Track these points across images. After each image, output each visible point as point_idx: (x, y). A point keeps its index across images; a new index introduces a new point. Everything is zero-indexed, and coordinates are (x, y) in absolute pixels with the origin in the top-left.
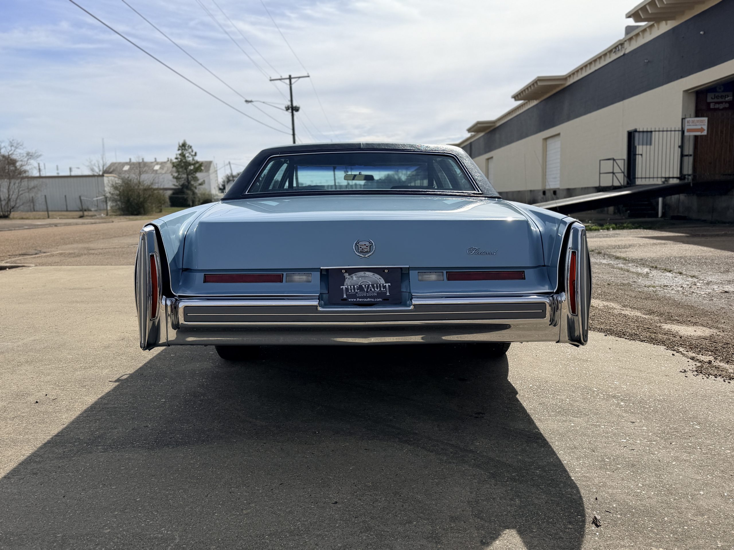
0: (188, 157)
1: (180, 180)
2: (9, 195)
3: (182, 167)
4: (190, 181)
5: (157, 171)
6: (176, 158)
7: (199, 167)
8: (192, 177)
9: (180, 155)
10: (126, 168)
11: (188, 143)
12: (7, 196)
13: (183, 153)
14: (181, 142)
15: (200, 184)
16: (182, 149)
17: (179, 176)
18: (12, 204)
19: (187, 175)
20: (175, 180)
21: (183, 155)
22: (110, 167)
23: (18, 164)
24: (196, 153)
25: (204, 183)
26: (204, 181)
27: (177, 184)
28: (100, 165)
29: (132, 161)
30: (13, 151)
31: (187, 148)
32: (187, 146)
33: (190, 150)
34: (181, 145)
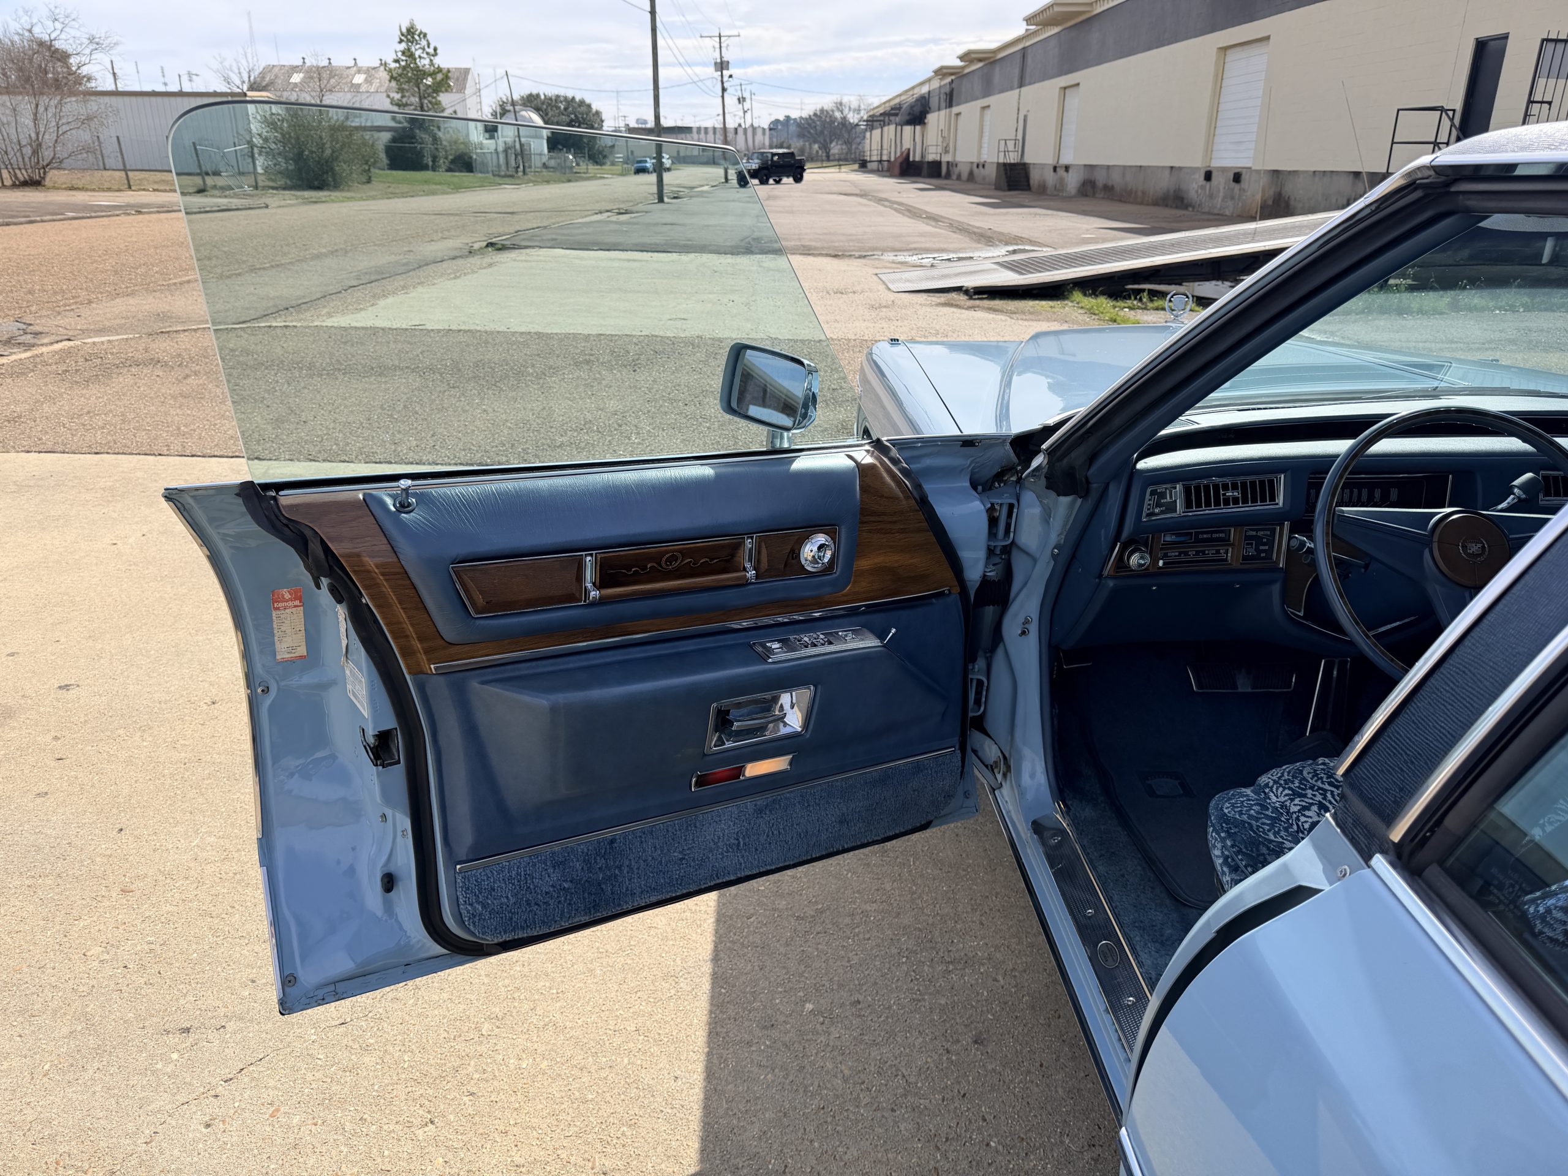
0: (420, 57)
1: (406, 109)
2: (37, 134)
3: (409, 81)
5: (359, 85)
6: (397, 61)
7: (444, 80)
8: (430, 102)
9: (403, 53)
10: (296, 78)
11: (420, 27)
12: (33, 135)
13: (409, 49)
14: (405, 24)
15: (447, 119)
16: (408, 40)
17: (404, 100)
18: (47, 154)
19: (420, 99)
20: (395, 109)
21: (409, 54)
22: (263, 74)
23: (73, 61)
24: (435, 49)
25: (455, 117)
26: (455, 112)
27: (400, 118)
28: (242, 70)
29: (308, 64)
30: (58, 32)
31: (417, 37)
32: (417, 33)
33: (424, 43)
34: (404, 30)
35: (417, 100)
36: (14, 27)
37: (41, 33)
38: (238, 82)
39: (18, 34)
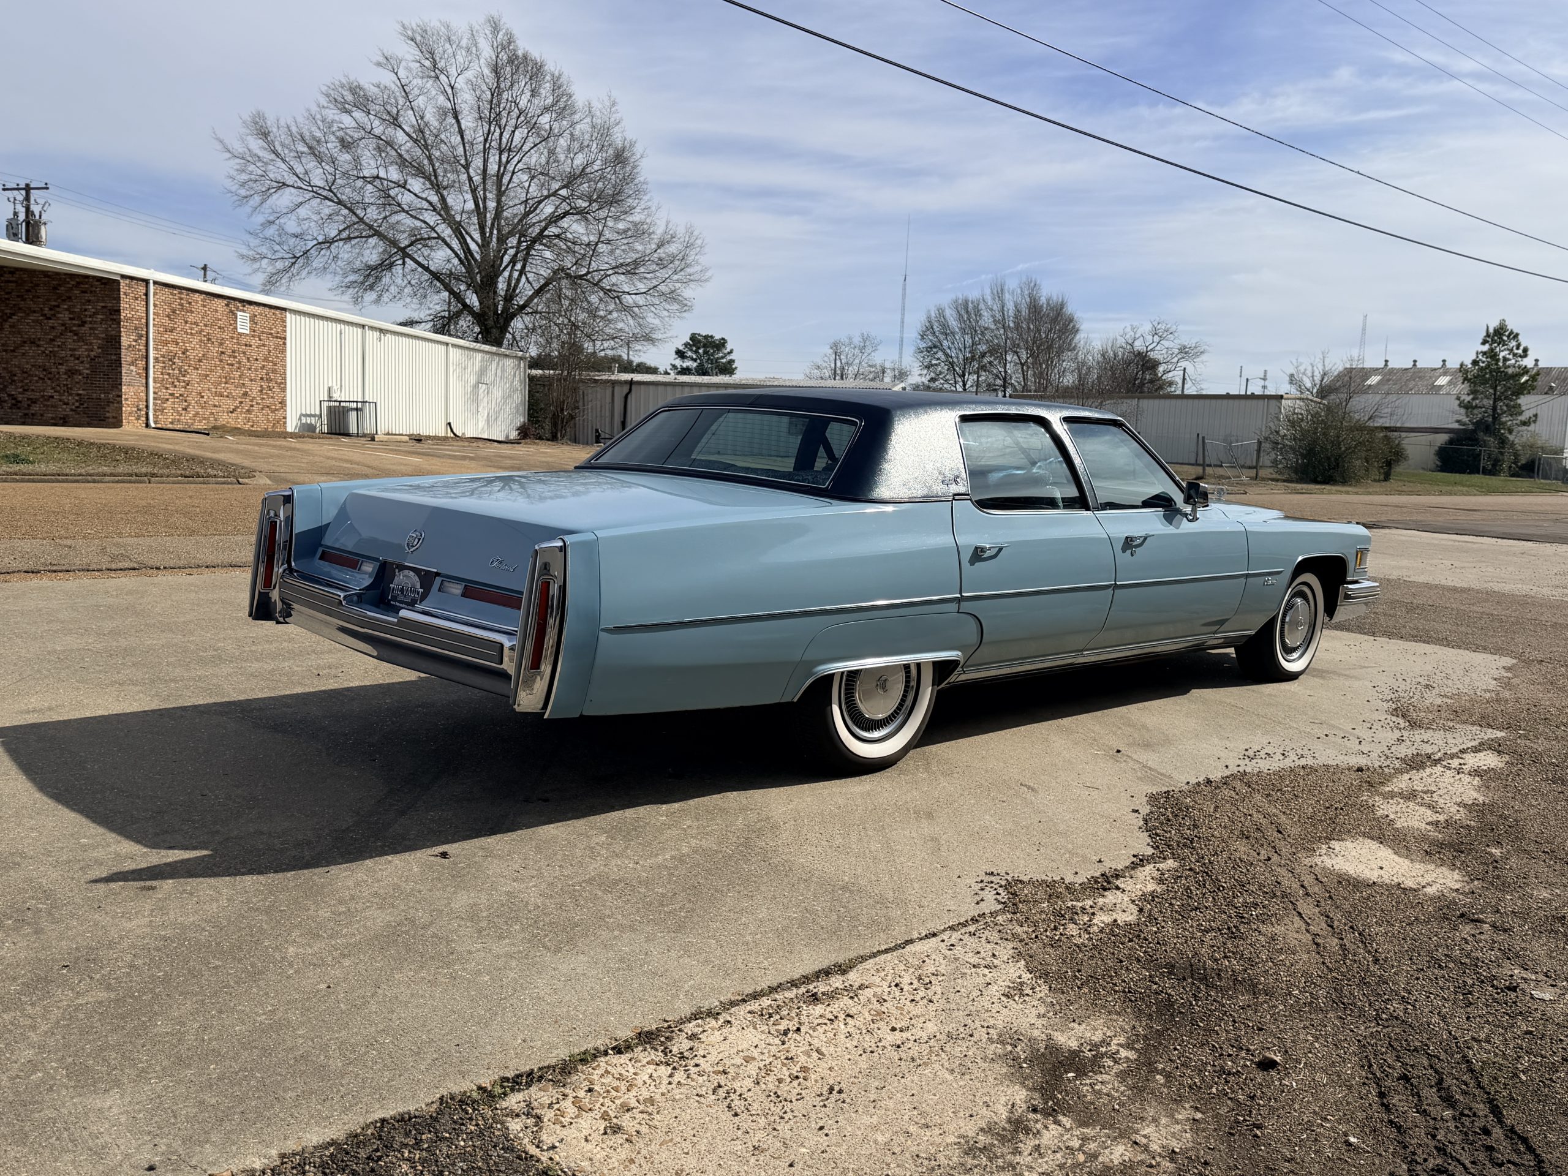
0: (1504, 358)
1: (1475, 411)
3: (1485, 382)
4: (1499, 415)
5: (1441, 387)
6: (1475, 363)
7: (1529, 382)
8: (1508, 405)
9: (1484, 353)
10: (1374, 380)
11: (1511, 326)
13: (1492, 350)
14: (1493, 324)
15: (1524, 423)
16: (1493, 341)
17: (1475, 403)
19: (1496, 401)
20: (1463, 411)
21: (1492, 355)
22: (1337, 378)
23: (1161, 369)
24: (1525, 350)
25: (1535, 422)
26: (1536, 416)
27: (1466, 420)
28: (1317, 373)
29: (1390, 365)
30: (1155, 344)
31: (1505, 338)
32: (1507, 333)
33: (1513, 343)
34: (1491, 330)
35: (1491, 402)
36: (1121, 341)
37: (1139, 346)
38: (1309, 385)
39: (1122, 347)
